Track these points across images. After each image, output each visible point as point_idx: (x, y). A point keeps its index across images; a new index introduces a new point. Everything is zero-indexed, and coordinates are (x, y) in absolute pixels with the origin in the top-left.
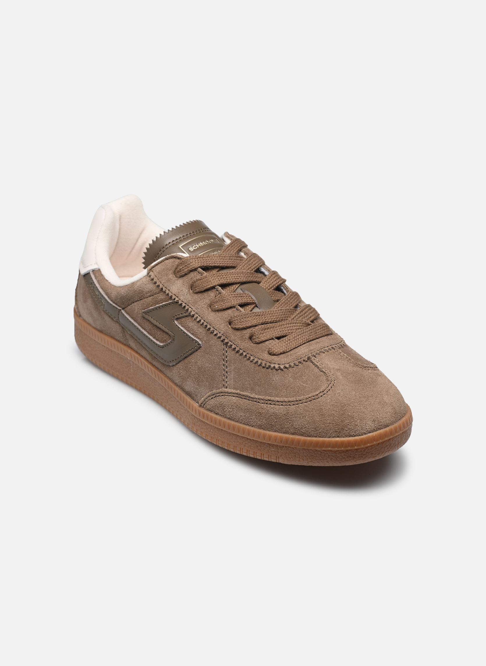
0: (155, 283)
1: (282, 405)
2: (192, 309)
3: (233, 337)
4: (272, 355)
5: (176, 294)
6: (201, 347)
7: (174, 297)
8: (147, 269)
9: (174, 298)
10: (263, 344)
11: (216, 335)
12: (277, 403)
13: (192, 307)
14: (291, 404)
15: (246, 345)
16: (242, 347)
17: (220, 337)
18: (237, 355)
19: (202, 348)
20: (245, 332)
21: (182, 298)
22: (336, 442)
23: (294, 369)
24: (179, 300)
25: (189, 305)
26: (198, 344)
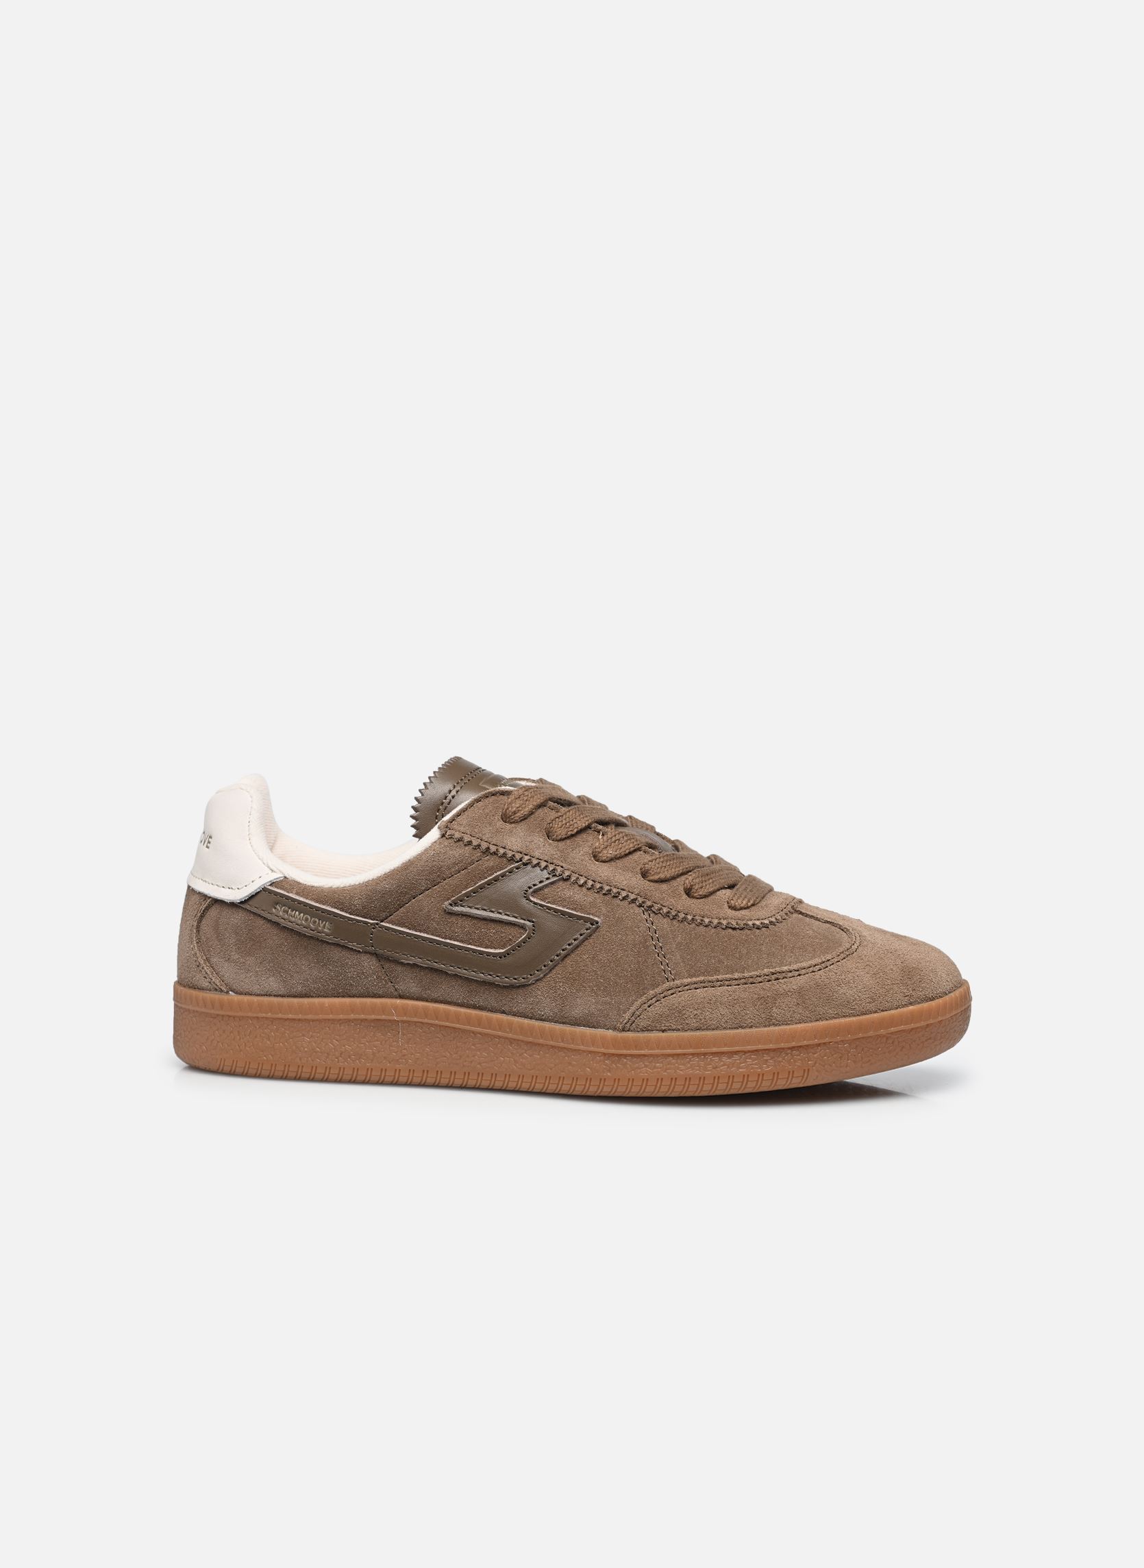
0: (470, 843)
1: (799, 975)
2: (562, 867)
3: (657, 895)
4: (739, 910)
5: (519, 850)
6: (598, 927)
7: (518, 856)
8: (439, 828)
9: (520, 857)
10: (712, 897)
11: (624, 898)
12: (790, 974)
13: (561, 864)
14: (815, 969)
15: (684, 902)
16: (679, 908)
17: (634, 901)
18: (675, 922)
19: (603, 930)
20: (674, 883)
21: (537, 854)
22: (912, 1013)
23: (783, 924)
24: (533, 859)
25: (555, 861)
26: (592, 924)
